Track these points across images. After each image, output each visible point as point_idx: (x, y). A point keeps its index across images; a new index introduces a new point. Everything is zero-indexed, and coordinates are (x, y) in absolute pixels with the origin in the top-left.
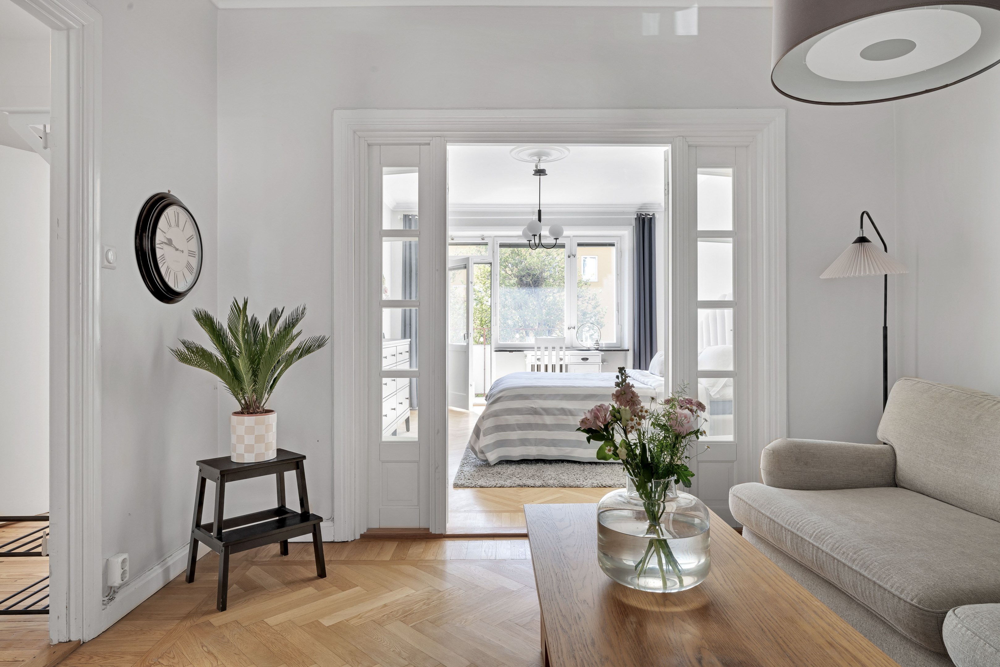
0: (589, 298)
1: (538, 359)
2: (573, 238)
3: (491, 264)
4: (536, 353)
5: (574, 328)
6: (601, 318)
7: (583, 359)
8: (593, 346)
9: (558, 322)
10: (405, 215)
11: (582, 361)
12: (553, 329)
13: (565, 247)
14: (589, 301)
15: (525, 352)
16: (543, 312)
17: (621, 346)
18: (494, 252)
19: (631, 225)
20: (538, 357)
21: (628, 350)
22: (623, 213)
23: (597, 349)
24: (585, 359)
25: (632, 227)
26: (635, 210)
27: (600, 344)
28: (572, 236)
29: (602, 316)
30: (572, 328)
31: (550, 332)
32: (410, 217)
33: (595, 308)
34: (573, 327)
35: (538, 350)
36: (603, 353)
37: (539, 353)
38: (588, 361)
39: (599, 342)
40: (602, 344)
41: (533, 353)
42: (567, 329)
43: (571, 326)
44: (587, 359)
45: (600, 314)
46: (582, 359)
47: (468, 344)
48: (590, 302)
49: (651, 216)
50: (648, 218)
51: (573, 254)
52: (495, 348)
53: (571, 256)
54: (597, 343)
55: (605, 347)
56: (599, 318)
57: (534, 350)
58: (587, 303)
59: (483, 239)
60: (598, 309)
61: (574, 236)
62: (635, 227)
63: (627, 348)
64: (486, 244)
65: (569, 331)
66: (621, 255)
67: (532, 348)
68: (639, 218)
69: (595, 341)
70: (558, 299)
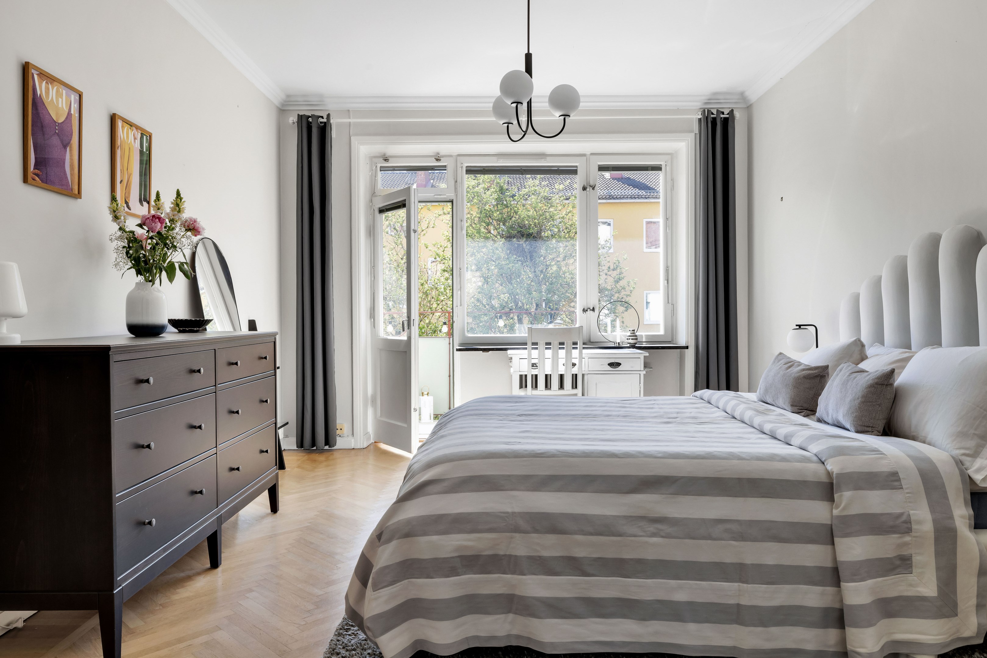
0: (609, 268)
1: (534, 365)
2: (591, 156)
3: (452, 202)
4: (530, 354)
5: (593, 310)
6: (627, 296)
7: (611, 365)
8: (627, 341)
9: (564, 303)
10: (301, 116)
11: (609, 368)
12: (557, 312)
13: (578, 172)
14: (609, 271)
15: (509, 352)
16: (542, 287)
17: (672, 340)
18: (456, 182)
19: (691, 131)
20: (534, 361)
21: (687, 347)
22: (678, 111)
23: (633, 346)
24: (614, 365)
25: (693, 135)
26: (698, 105)
27: (638, 338)
28: (589, 153)
29: (629, 293)
30: (589, 310)
31: (553, 317)
32: (310, 120)
33: (618, 282)
34: (591, 308)
35: (533, 348)
36: (646, 353)
37: (535, 353)
38: (620, 368)
39: (637, 334)
40: (642, 336)
41: (523, 353)
42: (582, 312)
43: (589, 306)
44: (619, 364)
45: (626, 290)
46: (609, 364)
47: (409, 338)
48: (609, 273)
49: (728, 116)
50: (721, 118)
51: (592, 183)
52: (461, 345)
53: (588, 187)
54: (634, 335)
55: (644, 342)
56: (624, 297)
57: (526, 349)
58: (606, 274)
59: (438, 160)
60: (622, 283)
61: (592, 154)
62: (698, 136)
63: (683, 344)
64: (444, 168)
65: (585, 315)
66: (673, 186)
67: (521, 344)
68: (707, 118)
69: (630, 332)
70: (564, 269)
